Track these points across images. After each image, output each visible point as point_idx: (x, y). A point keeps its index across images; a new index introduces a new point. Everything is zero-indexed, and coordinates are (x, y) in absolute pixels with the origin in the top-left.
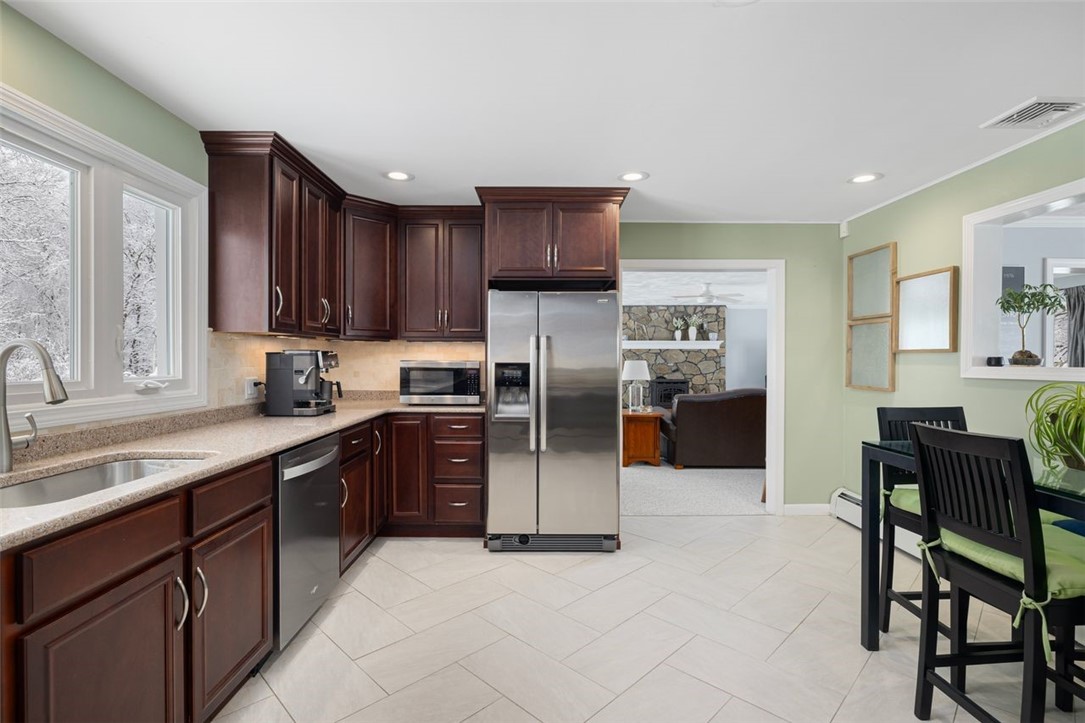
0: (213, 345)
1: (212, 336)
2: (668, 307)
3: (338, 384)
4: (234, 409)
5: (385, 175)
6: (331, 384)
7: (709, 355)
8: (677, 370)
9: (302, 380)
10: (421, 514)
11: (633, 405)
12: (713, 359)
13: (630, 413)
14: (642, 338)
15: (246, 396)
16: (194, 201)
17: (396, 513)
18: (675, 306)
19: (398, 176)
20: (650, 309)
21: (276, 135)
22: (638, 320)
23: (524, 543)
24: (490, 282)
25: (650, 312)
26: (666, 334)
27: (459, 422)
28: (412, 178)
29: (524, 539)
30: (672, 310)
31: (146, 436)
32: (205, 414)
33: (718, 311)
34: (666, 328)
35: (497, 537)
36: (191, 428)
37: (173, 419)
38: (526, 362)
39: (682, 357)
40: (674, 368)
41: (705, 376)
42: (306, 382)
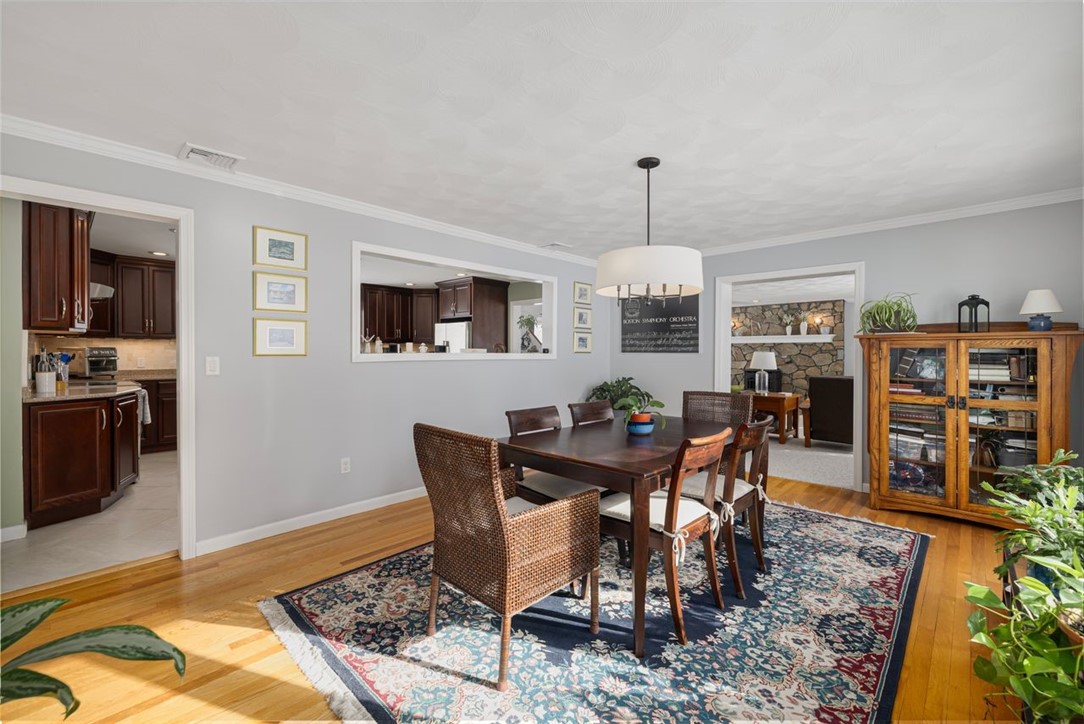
2: (782, 305)
7: (824, 348)
8: (791, 362)
12: (829, 352)
14: (757, 334)
18: (788, 305)
20: (764, 308)
22: (753, 318)
25: (764, 311)
26: (780, 329)
30: (786, 308)
33: (834, 306)
34: (780, 324)
39: (796, 351)
40: (788, 360)
41: (820, 367)
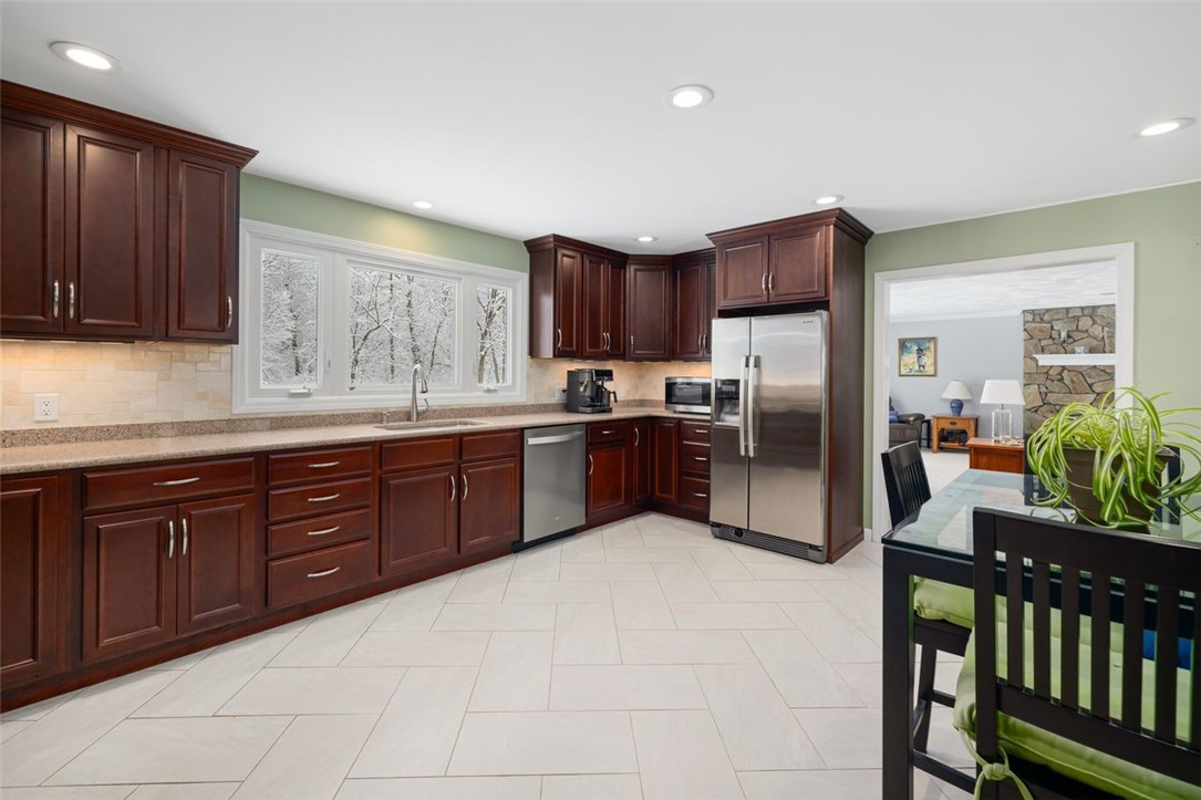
0: (531, 366)
1: (531, 361)
3: (614, 393)
4: (545, 406)
5: (636, 240)
6: (609, 393)
9: (582, 389)
10: (673, 497)
11: (996, 435)
13: (993, 444)
15: (557, 398)
16: (520, 283)
17: (657, 493)
19: (645, 239)
21: (554, 235)
23: (739, 535)
24: (719, 311)
27: (701, 427)
28: (655, 239)
29: (739, 532)
31: (485, 415)
32: (525, 406)
35: (718, 525)
36: (515, 414)
37: (503, 407)
38: (736, 378)
42: (585, 390)
